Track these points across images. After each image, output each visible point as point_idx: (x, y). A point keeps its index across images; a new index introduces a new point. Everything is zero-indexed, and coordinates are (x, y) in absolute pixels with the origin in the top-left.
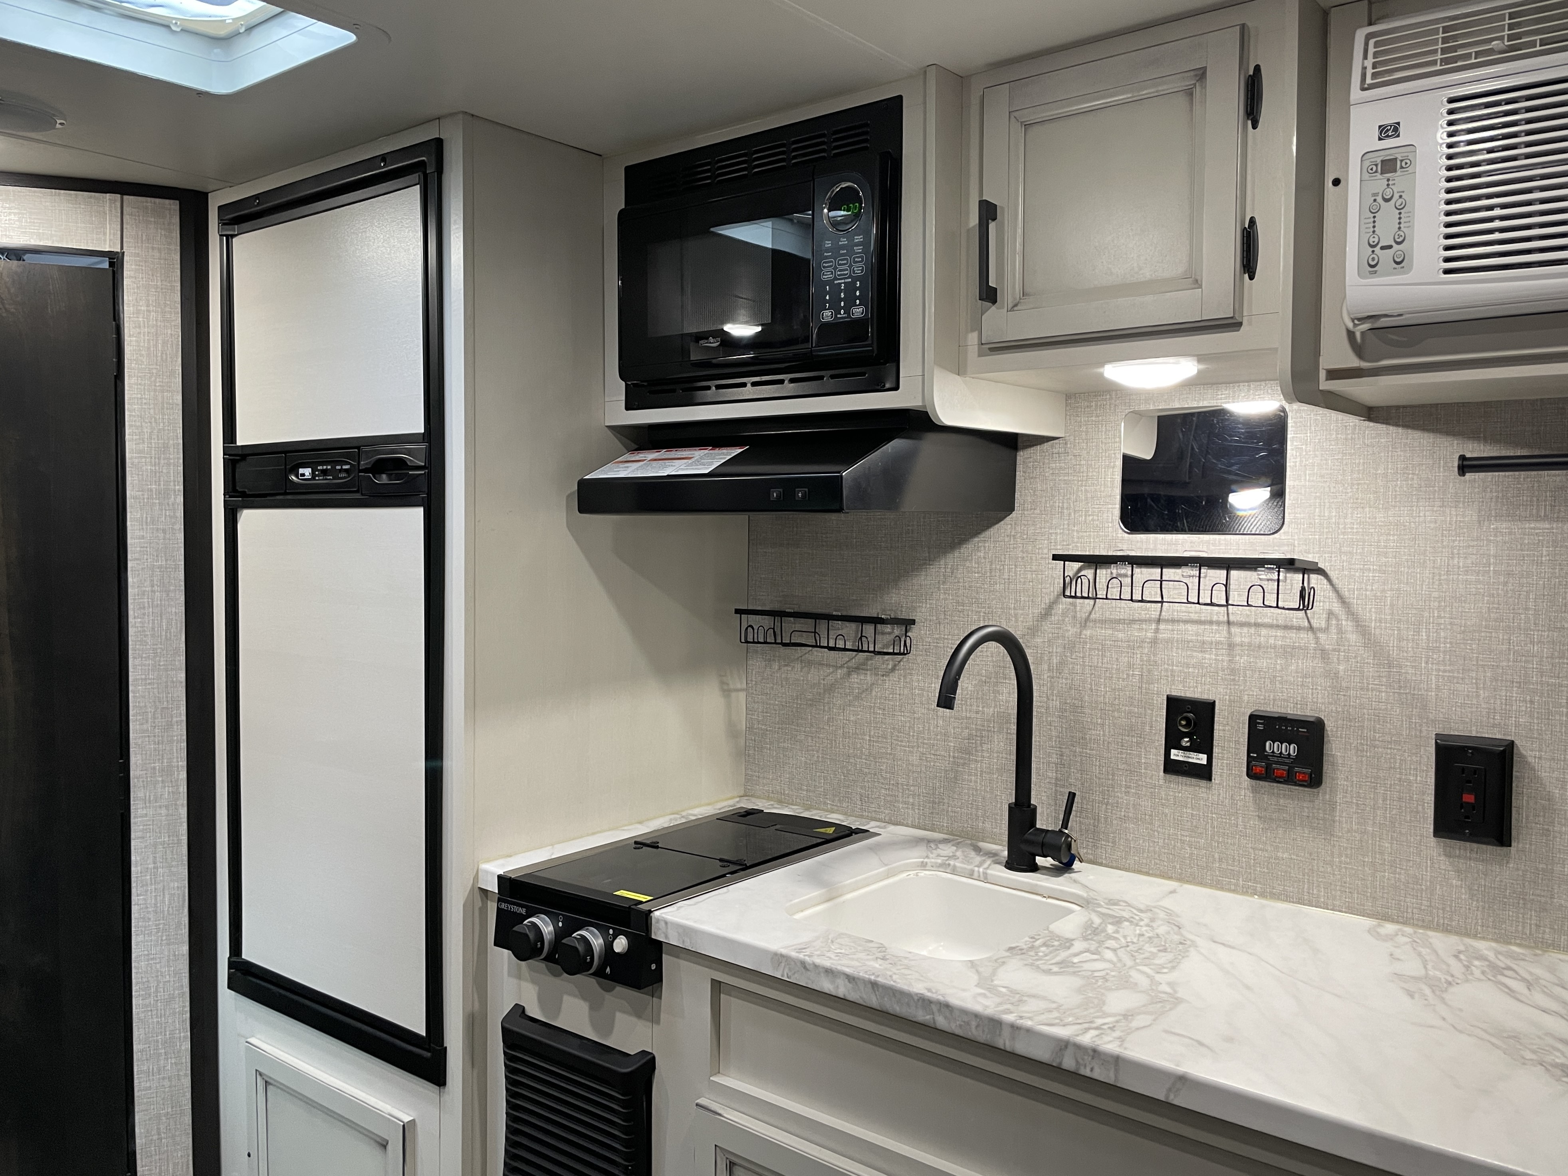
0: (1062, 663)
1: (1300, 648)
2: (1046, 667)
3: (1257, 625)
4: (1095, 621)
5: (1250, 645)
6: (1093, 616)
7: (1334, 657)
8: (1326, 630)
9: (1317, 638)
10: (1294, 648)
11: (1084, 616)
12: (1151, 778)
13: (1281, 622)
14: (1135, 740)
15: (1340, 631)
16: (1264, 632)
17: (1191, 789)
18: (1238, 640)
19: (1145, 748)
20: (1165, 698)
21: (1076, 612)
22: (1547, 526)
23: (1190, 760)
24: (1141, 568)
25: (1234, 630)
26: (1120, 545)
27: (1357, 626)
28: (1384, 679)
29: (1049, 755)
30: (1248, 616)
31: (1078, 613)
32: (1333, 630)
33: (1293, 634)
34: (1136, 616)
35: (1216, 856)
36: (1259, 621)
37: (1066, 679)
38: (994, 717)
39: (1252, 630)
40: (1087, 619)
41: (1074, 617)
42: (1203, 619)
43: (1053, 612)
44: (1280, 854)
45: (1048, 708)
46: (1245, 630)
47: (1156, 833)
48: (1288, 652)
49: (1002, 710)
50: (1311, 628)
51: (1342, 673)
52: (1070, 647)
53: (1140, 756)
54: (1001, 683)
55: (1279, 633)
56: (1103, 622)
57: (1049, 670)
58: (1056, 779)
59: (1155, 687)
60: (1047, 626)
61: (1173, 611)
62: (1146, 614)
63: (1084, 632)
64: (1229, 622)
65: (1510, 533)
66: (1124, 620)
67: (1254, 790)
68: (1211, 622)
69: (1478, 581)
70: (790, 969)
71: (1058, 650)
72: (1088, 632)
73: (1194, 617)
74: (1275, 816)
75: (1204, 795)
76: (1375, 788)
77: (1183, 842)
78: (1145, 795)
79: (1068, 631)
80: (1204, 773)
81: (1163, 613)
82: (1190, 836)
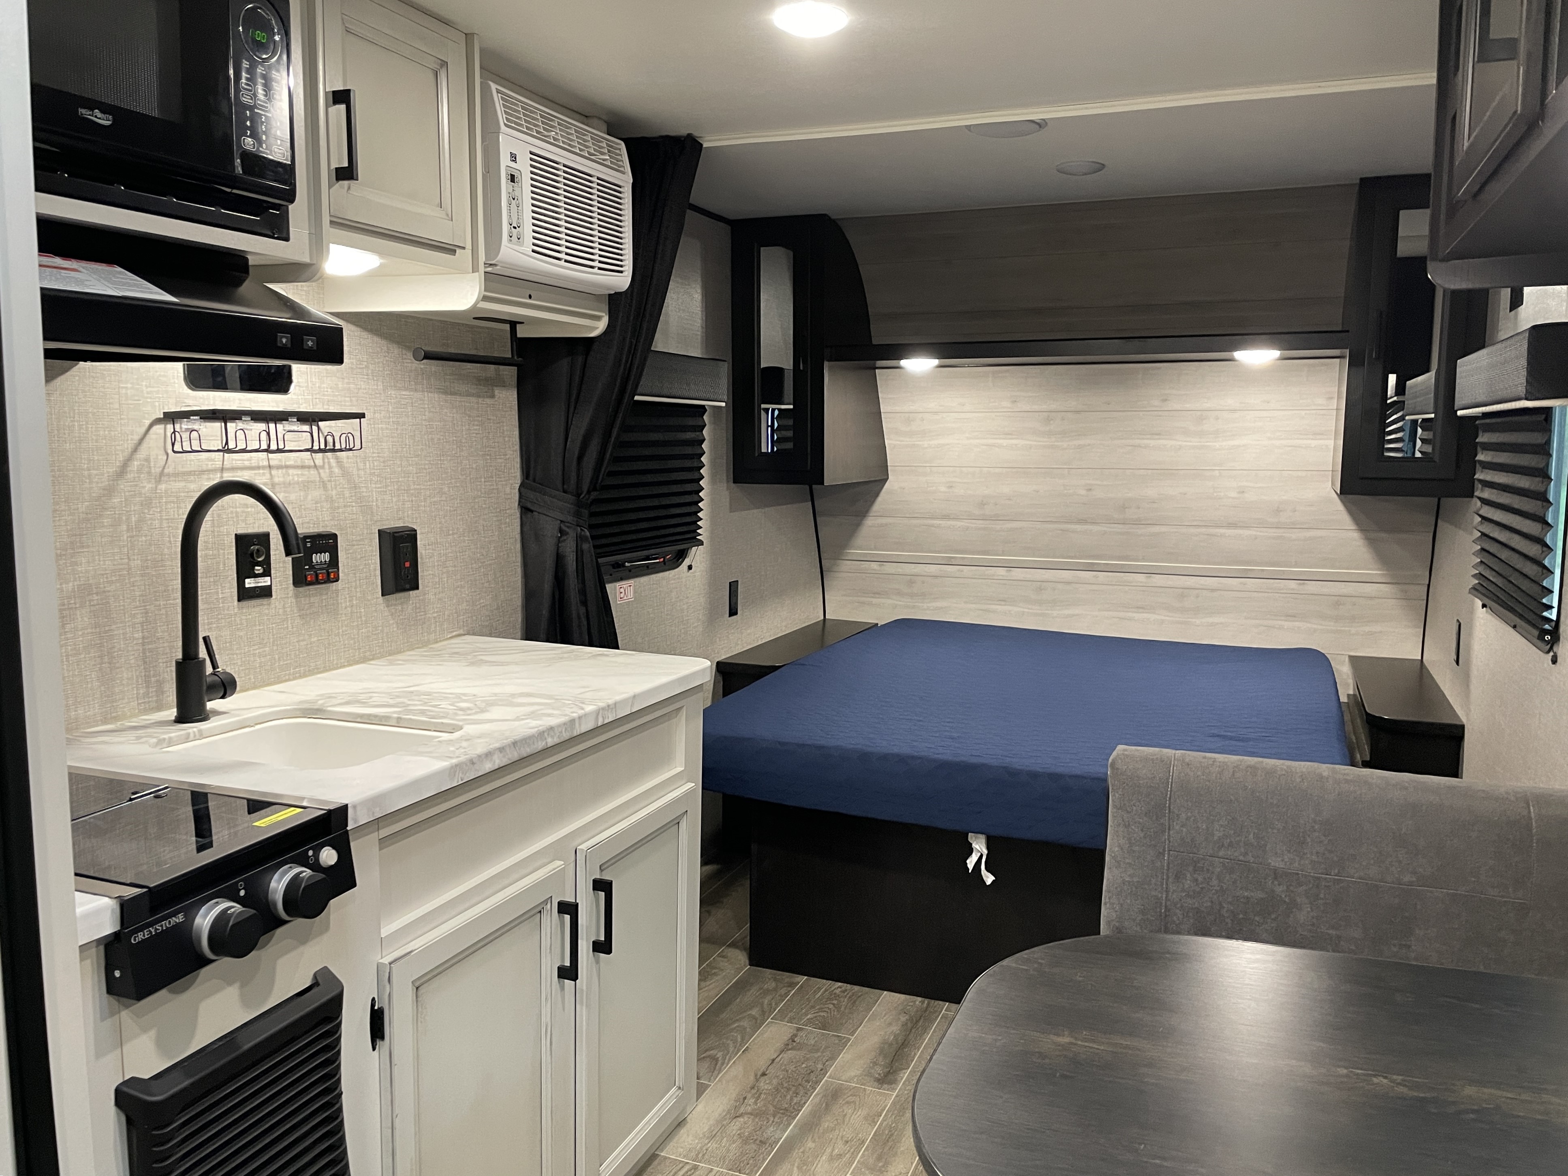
0: (141, 520)
1: (312, 482)
2: (124, 527)
3: (287, 467)
4: (168, 475)
5: (284, 483)
6: (166, 471)
7: (329, 487)
8: (323, 467)
9: (319, 474)
10: (308, 482)
11: (159, 470)
12: (228, 610)
13: (299, 463)
14: (212, 580)
15: (330, 467)
16: (291, 471)
17: (257, 609)
18: (276, 480)
19: (221, 585)
20: (234, 537)
21: (150, 467)
22: (408, 393)
23: (260, 585)
24: (205, 422)
25: (274, 472)
26: (186, 401)
27: (338, 462)
28: (354, 498)
29: (134, 616)
30: (280, 460)
31: (153, 469)
32: (327, 466)
33: (306, 472)
34: (205, 468)
35: (277, 657)
36: (287, 463)
37: (146, 536)
38: (74, 592)
39: (284, 471)
40: (162, 474)
41: (149, 473)
42: (253, 465)
43: (129, 469)
44: (312, 640)
45: (130, 569)
46: (280, 471)
47: (235, 656)
48: (306, 486)
49: (82, 582)
50: (315, 466)
51: (334, 497)
52: (148, 503)
53: (217, 593)
54: (78, 552)
55: (299, 472)
56: (176, 475)
57: (128, 530)
58: (143, 638)
59: (224, 529)
60: (123, 485)
61: (233, 460)
62: (212, 464)
63: (159, 487)
64: (270, 466)
65: (396, 397)
66: (195, 471)
67: (296, 596)
68: (258, 468)
69: (387, 429)
70: (463, 773)
71: (136, 508)
72: (163, 487)
73: (247, 463)
74: (308, 612)
75: (267, 611)
76: (355, 574)
77: (254, 655)
78: (224, 627)
79: (144, 487)
80: (266, 592)
81: (225, 463)
82: (259, 648)
